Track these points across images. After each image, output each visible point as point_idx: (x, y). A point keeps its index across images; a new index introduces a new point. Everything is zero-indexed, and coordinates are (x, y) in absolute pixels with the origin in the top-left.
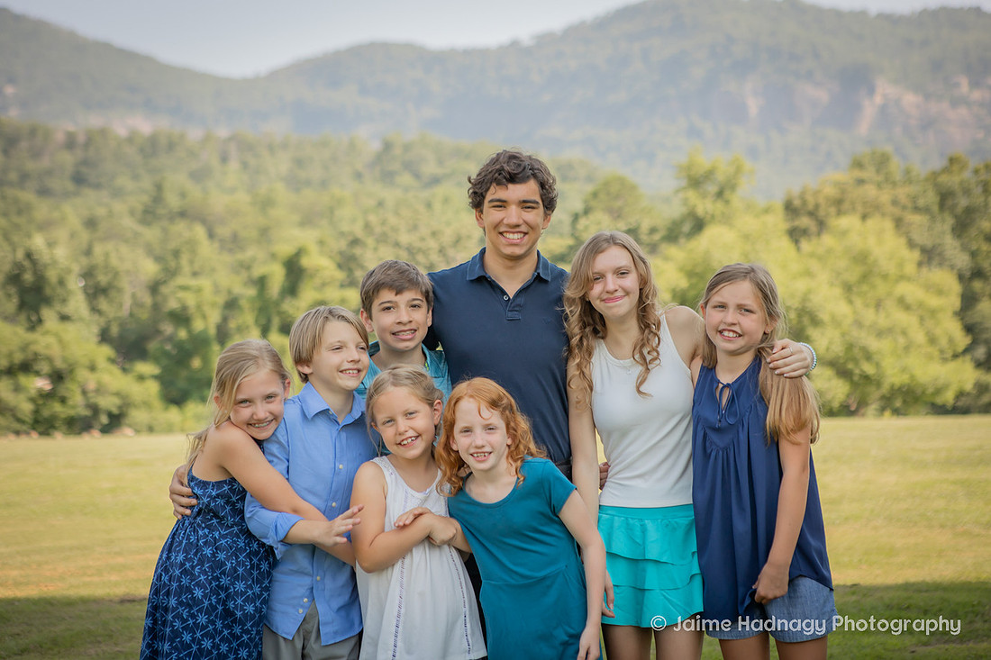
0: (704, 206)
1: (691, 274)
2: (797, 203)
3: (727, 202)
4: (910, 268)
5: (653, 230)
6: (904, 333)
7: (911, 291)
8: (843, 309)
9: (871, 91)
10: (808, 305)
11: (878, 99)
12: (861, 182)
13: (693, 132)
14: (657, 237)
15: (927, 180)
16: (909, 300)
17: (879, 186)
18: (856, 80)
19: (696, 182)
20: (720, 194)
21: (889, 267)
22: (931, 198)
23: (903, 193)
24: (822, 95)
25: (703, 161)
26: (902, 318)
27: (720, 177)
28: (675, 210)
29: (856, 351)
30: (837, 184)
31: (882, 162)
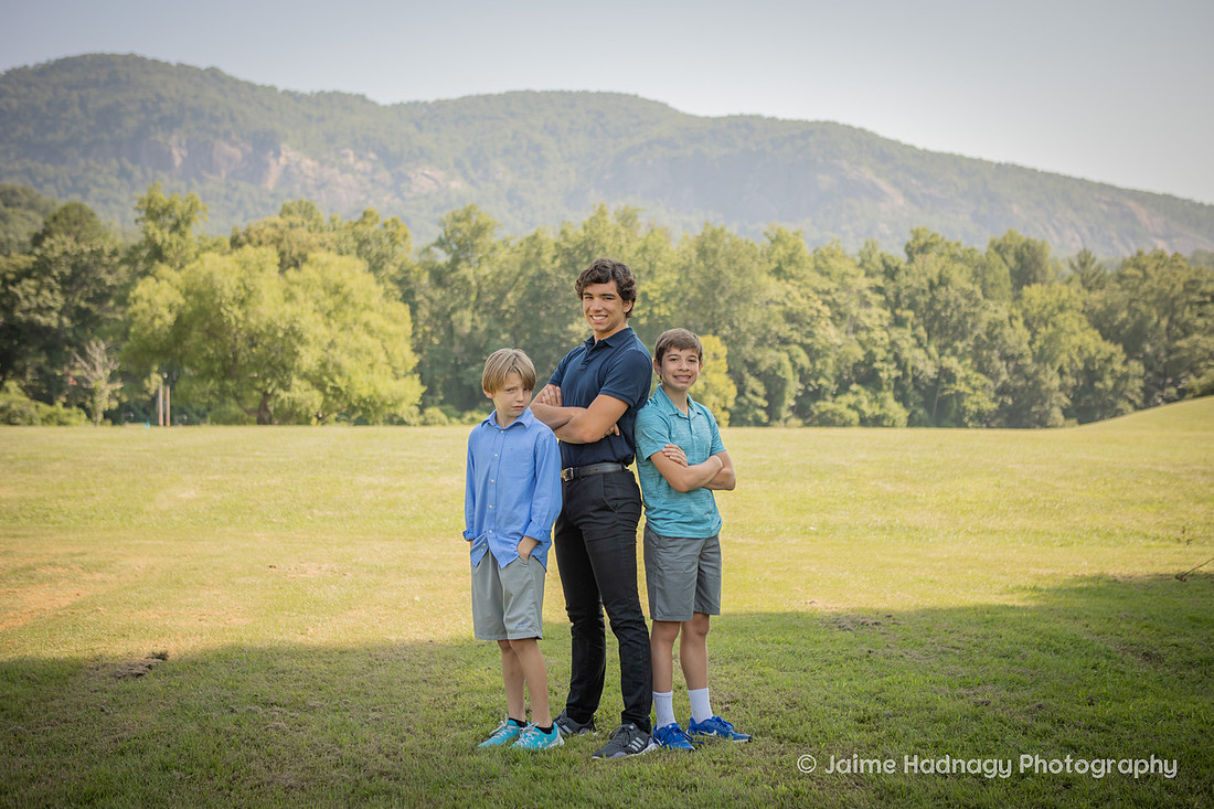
0: (162, 236)
1: (187, 293)
2: (243, 238)
3: (182, 234)
4: (376, 300)
5: (114, 253)
6: (369, 353)
7: (375, 319)
8: (321, 330)
9: (278, 154)
10: (297, 326)
11: (282, 161)
12: (291, 226)
13: (124, 174)
14: (116, 260)
15: (346, 228)
16: (374, 325)
17: (310, 231)
18: (265, 143)
19: (154, 213)
20: (175, 228)
21: (359, 298)
22: (352, 243)
23: (328, 237)
24: (237, 153)
25: (163, 198)
26: (367, 341)
27: (178, 212)
28: (135, 237)
29: (330, 367)
30: (275, 226)
31: (308, 211)
